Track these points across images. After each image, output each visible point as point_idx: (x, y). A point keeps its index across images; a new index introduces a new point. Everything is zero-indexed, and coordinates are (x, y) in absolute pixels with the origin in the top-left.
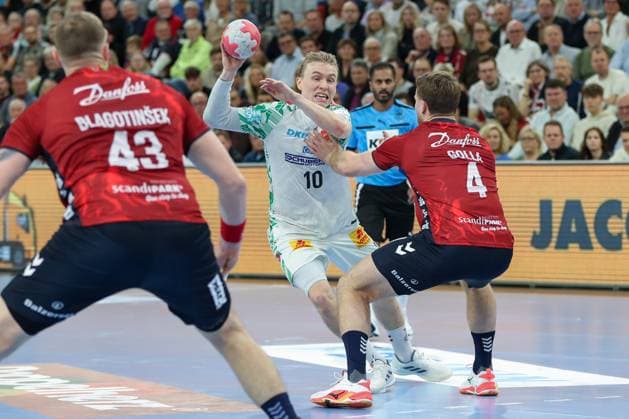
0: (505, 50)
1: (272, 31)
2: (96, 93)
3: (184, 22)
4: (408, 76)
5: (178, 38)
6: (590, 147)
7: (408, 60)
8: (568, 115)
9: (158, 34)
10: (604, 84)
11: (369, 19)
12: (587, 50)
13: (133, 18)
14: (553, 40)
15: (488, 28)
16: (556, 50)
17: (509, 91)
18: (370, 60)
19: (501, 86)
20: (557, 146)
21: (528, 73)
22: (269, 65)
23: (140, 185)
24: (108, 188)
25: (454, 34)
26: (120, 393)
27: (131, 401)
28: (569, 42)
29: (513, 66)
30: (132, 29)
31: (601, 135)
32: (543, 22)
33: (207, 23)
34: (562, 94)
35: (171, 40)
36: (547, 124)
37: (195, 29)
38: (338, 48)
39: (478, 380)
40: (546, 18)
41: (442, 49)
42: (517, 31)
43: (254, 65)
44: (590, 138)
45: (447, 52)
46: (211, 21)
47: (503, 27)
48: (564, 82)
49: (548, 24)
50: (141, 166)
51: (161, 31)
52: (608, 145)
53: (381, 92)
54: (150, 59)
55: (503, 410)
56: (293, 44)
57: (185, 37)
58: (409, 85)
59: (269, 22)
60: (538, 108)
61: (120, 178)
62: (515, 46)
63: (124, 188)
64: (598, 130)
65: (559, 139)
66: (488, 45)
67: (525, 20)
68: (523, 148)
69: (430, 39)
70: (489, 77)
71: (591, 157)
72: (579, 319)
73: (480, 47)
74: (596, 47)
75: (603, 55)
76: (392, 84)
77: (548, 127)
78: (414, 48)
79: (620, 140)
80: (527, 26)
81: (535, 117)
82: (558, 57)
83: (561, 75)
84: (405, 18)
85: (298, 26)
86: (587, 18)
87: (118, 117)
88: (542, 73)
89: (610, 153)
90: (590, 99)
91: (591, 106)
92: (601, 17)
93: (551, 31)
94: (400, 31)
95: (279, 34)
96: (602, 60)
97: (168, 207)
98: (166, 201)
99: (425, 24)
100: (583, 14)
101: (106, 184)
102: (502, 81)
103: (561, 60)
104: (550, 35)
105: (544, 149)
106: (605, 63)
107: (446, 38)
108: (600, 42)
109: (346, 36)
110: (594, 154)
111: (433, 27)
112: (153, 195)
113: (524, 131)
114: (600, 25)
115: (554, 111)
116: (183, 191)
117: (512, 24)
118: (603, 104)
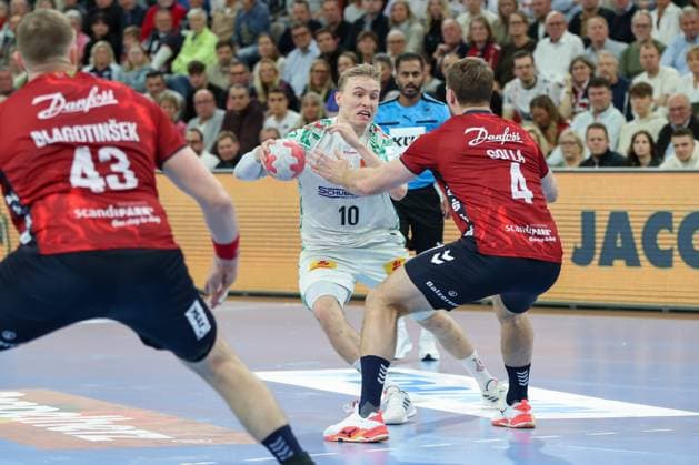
0: (544, 44)
1: (286, 22)
2: (58, 103)
3: (187, 11)
4: (436, 72)
5: (181, 28)
6: (638, 152)
7: (435, 55)
8: (613, 116)
9: (158, 25)
10: (654, 83)
11: (393, 10)
12: (634, 45)
13: (131, 7)
14: (598, 33)
15: (525, 21)
16: (601, 44)
17: (548, 90)
18: (394, 54)
19: (539, 84)
20: (600, 151)
21: (571, 69)
22: (282, 60)
23: (105, 208)
24: (70, 212)
25: (487, 26)
26: (116, 423)
27: (127, 431)
28: (614, 36)
29: (553, 62)
30: (129, 19)
31: (651, 139)
32: (586, 13)
33: (213, 13)
34: (607, 94)
35: (173, 30)
36: (590, 127)
37: (199, 20)
38: (359, 41)
39: (513, 412)
40: (590, 9)
41: (473, 43)
42: (558, 23)
43: (264, 59)
44: (638, 142)
45: (480, 46)
46: (217, 10)
47: (542, 18)
48: (610, 80)
49: (592, 16)
50: (107, 186)
51: (161, 21)
52: (658, 151)
53: (407, 86)
54: (149, 53)
55: (540, 444)
56: (308, 36)
57: (188, 28)
58: (437, 82)
59: (282, 12)
60: (582, 109)
61: (83, 201)
62: (555, 40)
63: (88, 213)
64: (646, 133)
65: (603, 143)
66: (525, 39)
67: (566, 12)
68: (564, 152)
69: (461, 32)
70: (525, 74)
71: (638, 164)
72: (624, 344)
73: (515, 40)
74: (645, 41)
75: (653, 50)
76: (419, 78)
77: (592, 130)
78: (442, 42)
79: (671, 146)
80: (568, 18)
81: (577, 118)
82: (603, 52)
83: (605, 72)
84: (433, 7)
85: (314, 17)
86: (635, 9)
87: (79, 132)
88: (587, 69)
89: (660, 160)
90: (638, 100)
91: (639, 108)
92: (651, 8)
93: (595, 24)
94: (427, 23)
95: (292, 25)
96: (652, 56)
97: (136, 232)
98: (134, 225)
99: (455, 15)
100: (630, 5)
101: (68, 208)
102: (540, 78)
103: (605, 56)
104: (594, 28)
105: (587, 155)
106: (655, 59)
107: (477, 31)
108: (649, 36)
109: (367, 28)
110: (642, 160)
111: (464, 19)
112: (120, 219)
113: (565, 134)
114: (650, 17)
115: (598, 112)
116: (154, 214)
117: (552, 15)
118: (652, 105)
